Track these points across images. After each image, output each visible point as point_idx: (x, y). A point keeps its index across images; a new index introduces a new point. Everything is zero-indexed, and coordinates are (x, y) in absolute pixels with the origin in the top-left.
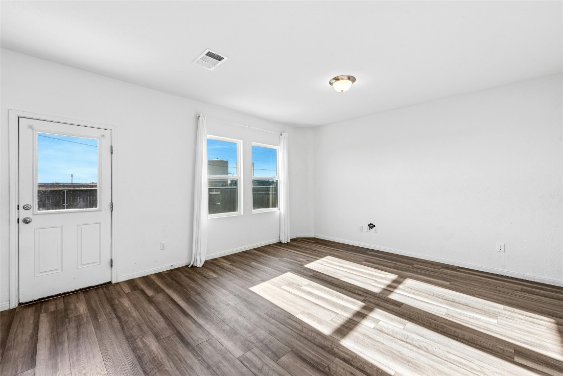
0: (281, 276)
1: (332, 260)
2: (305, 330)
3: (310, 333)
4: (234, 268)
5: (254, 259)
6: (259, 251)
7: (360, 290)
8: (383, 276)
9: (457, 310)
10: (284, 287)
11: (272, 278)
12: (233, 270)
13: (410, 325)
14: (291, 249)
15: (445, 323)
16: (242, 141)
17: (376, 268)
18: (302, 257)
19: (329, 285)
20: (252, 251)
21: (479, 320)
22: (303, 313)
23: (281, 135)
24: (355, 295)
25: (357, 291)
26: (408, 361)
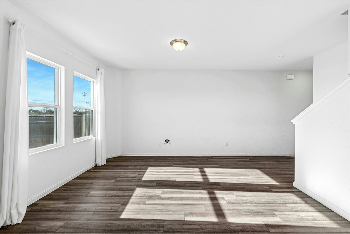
0: (134, 194)
1: (155, 169)
2: (203, 226)
3: (208, 226)
4: (76, 205)
5: (89, 189)
6: (81, 179)
7: (194, 184)
8: (193, 170)
9: (237, 177)
10: (148, 202)
11: (130, 199)
12: (74, 208)
13: (235, 193)
14: (114, 169)
15: (242, 186)
16: (63, 68)
17: (184, 167)
18: (131, 173)
19: (175, 188)
20: (74, 181)
21: (246, 179)
22: (186, 215)
23: (99, 70)
24: (196, 188)
25: (194, 185)
26: (258, 212)
